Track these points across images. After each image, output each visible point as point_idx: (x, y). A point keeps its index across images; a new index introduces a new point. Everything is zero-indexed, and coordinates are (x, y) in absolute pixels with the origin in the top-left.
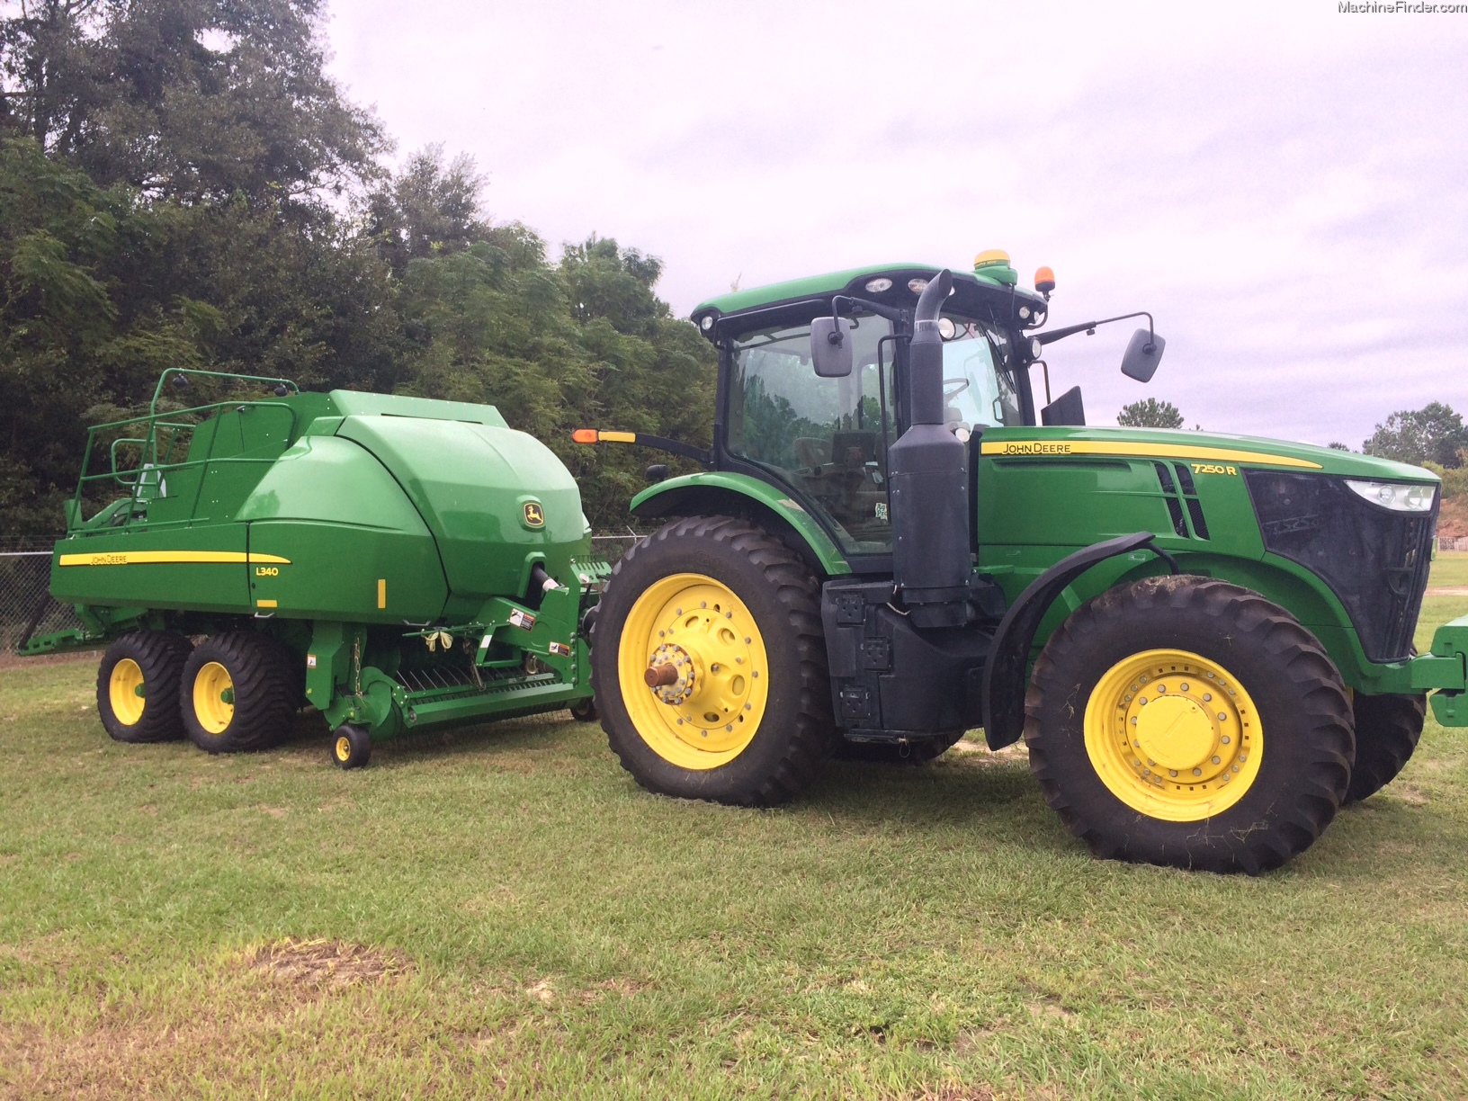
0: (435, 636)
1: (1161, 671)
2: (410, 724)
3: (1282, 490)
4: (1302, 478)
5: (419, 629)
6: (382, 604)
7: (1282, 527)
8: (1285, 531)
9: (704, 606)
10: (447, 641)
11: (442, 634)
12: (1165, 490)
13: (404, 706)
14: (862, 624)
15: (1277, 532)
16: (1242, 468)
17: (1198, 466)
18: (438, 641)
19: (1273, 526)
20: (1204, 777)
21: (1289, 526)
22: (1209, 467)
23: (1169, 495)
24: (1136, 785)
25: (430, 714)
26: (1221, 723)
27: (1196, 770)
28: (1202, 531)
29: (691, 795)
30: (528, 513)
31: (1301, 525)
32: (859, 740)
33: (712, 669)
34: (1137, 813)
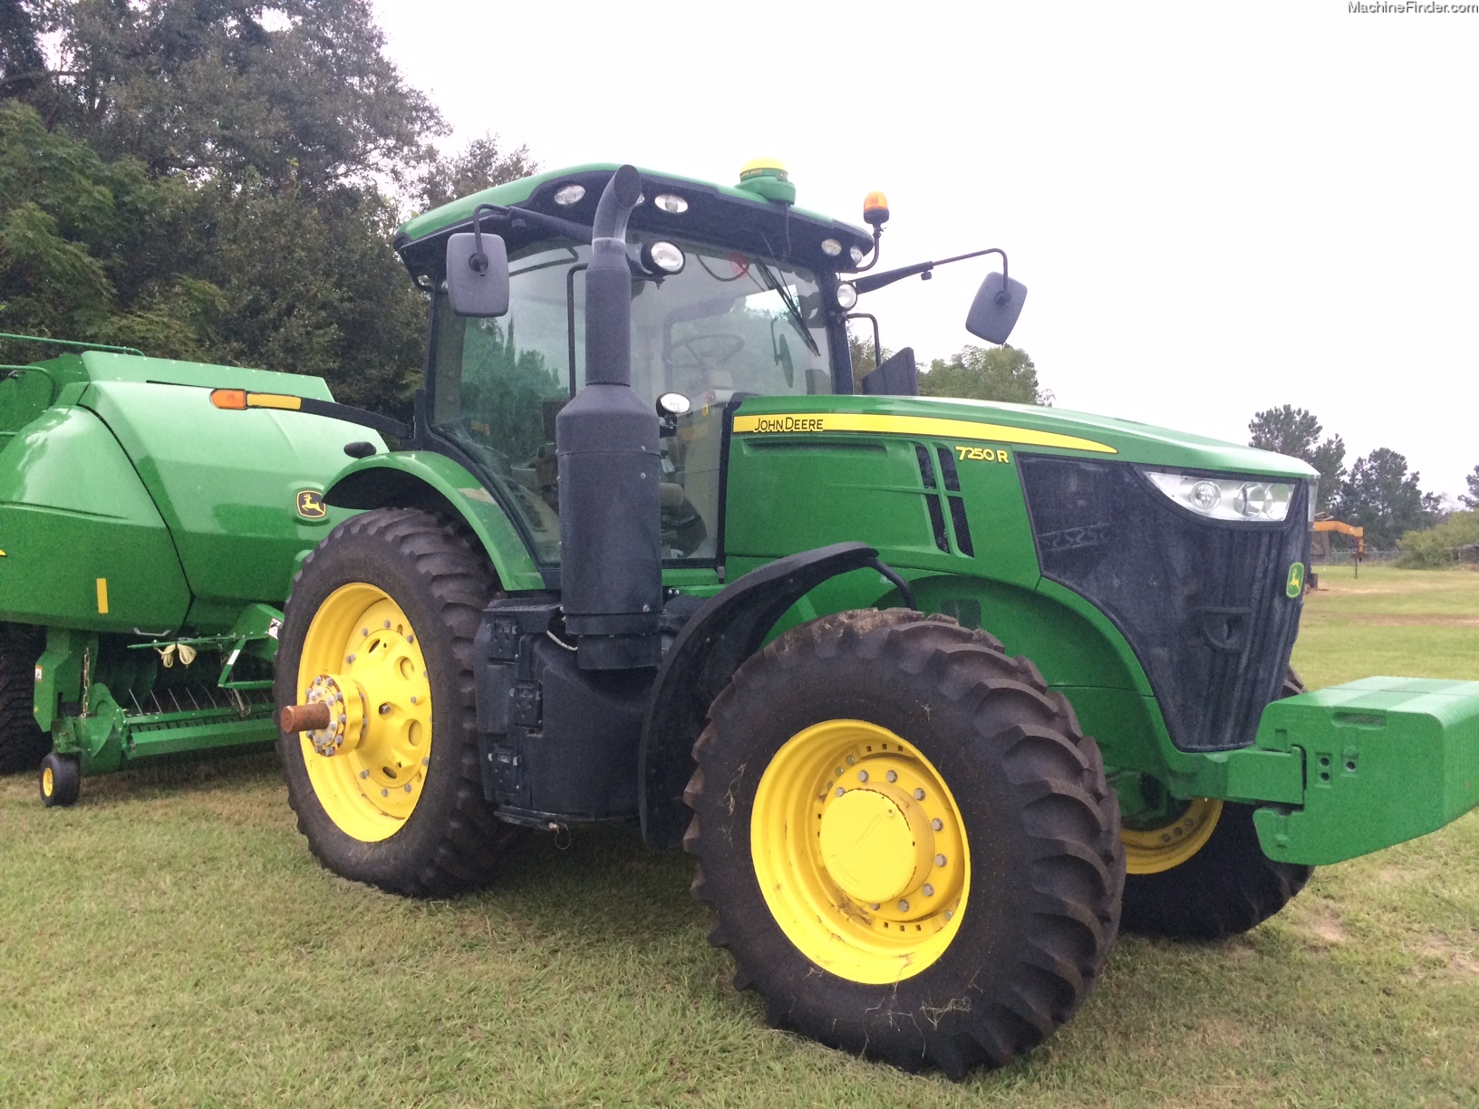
0: (170, 648)
1: (869, 749)
2: (131, 755)
3: (1073, 485)
4: (1092, 468)
5: (150, 640)
6: (103, 607)
7: (1062, 542)
8: (1067, 547)
9: (388, 625)
10: (187, 655)
11: (180, 646)
12: (926, 484)
13: (122, 733)
14: (513, 660)
15: (1056, 549)
16: (1015, 453)
17: (964, 449)
18: (176, 653)
19: (1050, 540)
20: (914, 913)
21: (1071, 540)
22: (976, 451)
23: (931, 491)
24: (823, 917)
25: (157, 743)
26: (936, 834)
27: (902, 901)
28: (966, 546)
29: (353, 876)
30: (302, 501)
31: (1086, 538)
32: (511, 820)
33: (381, 710)
34: (810, 964)
